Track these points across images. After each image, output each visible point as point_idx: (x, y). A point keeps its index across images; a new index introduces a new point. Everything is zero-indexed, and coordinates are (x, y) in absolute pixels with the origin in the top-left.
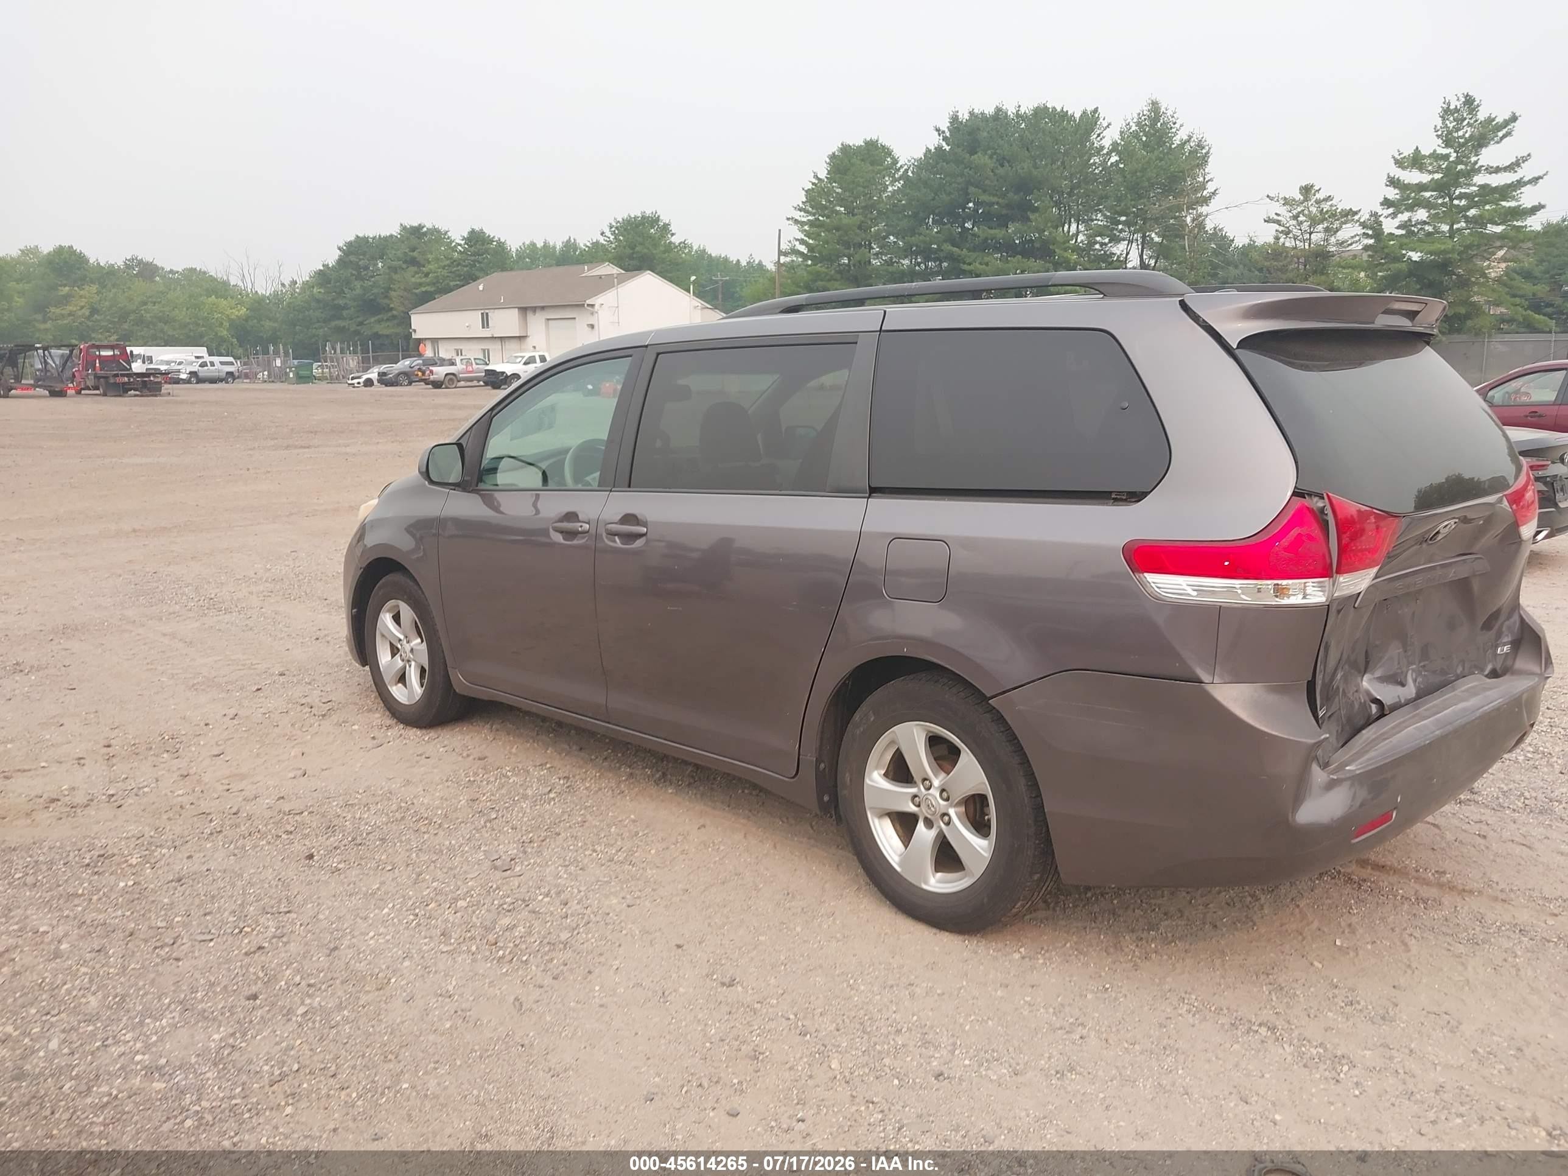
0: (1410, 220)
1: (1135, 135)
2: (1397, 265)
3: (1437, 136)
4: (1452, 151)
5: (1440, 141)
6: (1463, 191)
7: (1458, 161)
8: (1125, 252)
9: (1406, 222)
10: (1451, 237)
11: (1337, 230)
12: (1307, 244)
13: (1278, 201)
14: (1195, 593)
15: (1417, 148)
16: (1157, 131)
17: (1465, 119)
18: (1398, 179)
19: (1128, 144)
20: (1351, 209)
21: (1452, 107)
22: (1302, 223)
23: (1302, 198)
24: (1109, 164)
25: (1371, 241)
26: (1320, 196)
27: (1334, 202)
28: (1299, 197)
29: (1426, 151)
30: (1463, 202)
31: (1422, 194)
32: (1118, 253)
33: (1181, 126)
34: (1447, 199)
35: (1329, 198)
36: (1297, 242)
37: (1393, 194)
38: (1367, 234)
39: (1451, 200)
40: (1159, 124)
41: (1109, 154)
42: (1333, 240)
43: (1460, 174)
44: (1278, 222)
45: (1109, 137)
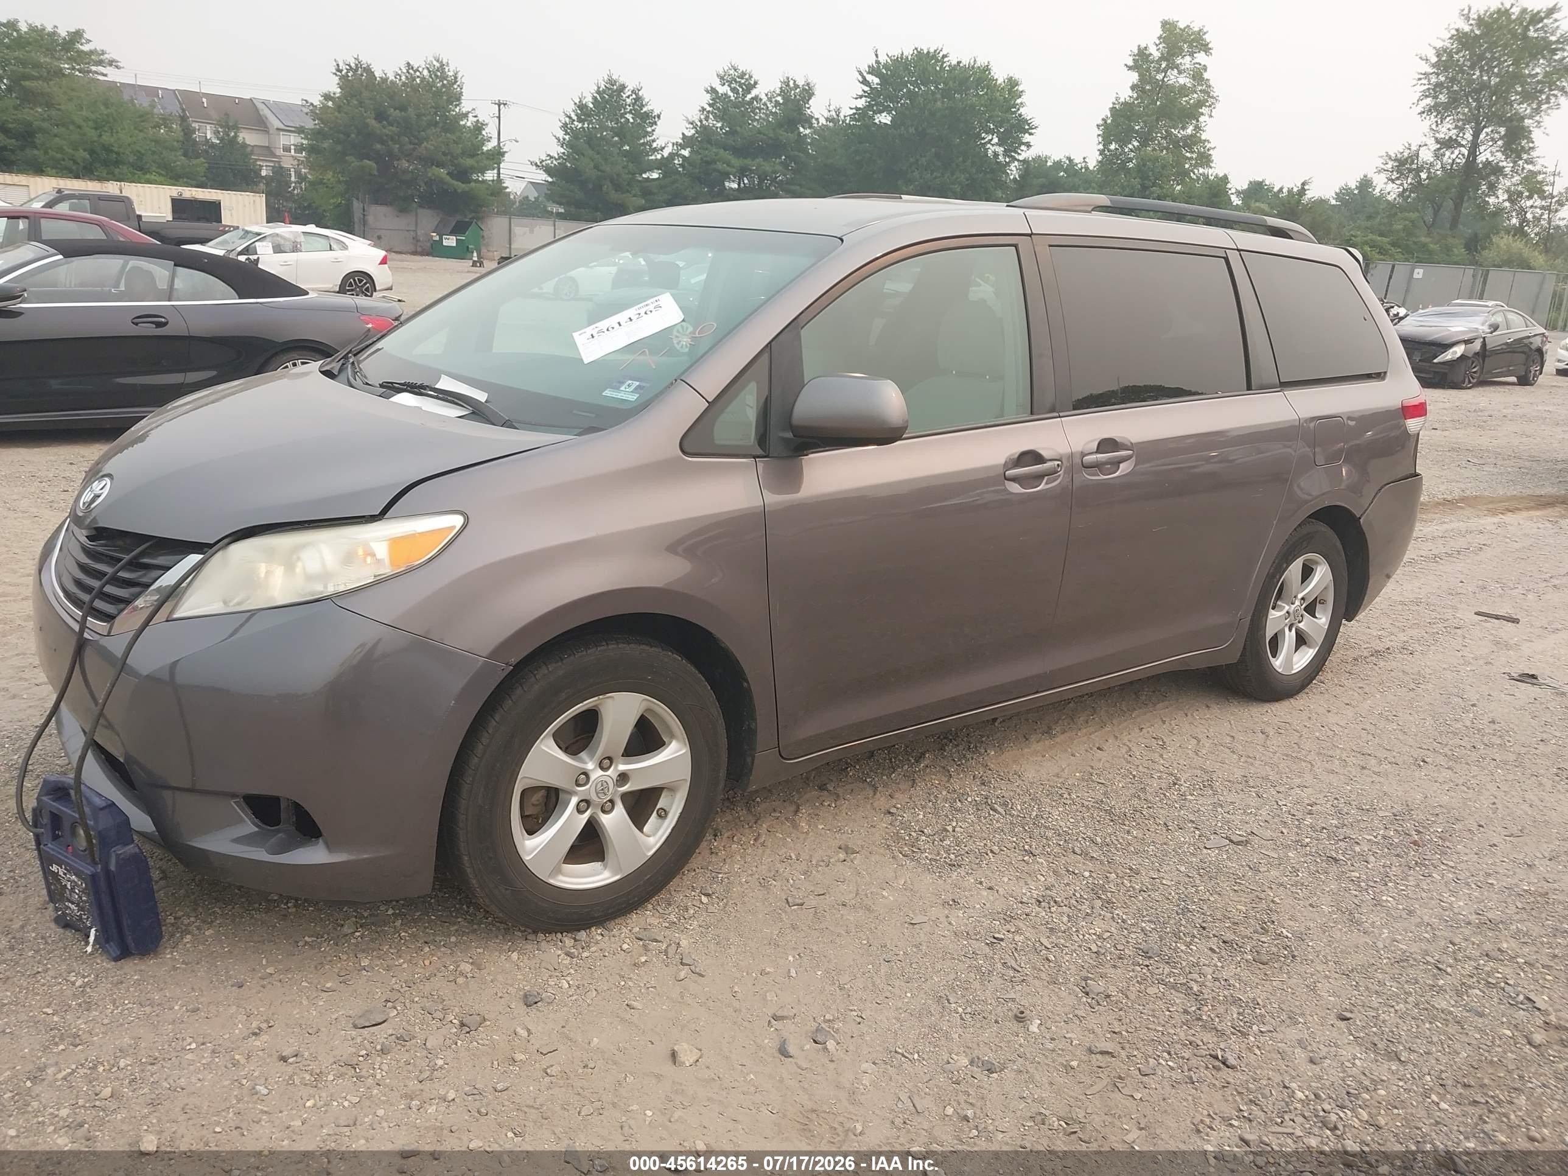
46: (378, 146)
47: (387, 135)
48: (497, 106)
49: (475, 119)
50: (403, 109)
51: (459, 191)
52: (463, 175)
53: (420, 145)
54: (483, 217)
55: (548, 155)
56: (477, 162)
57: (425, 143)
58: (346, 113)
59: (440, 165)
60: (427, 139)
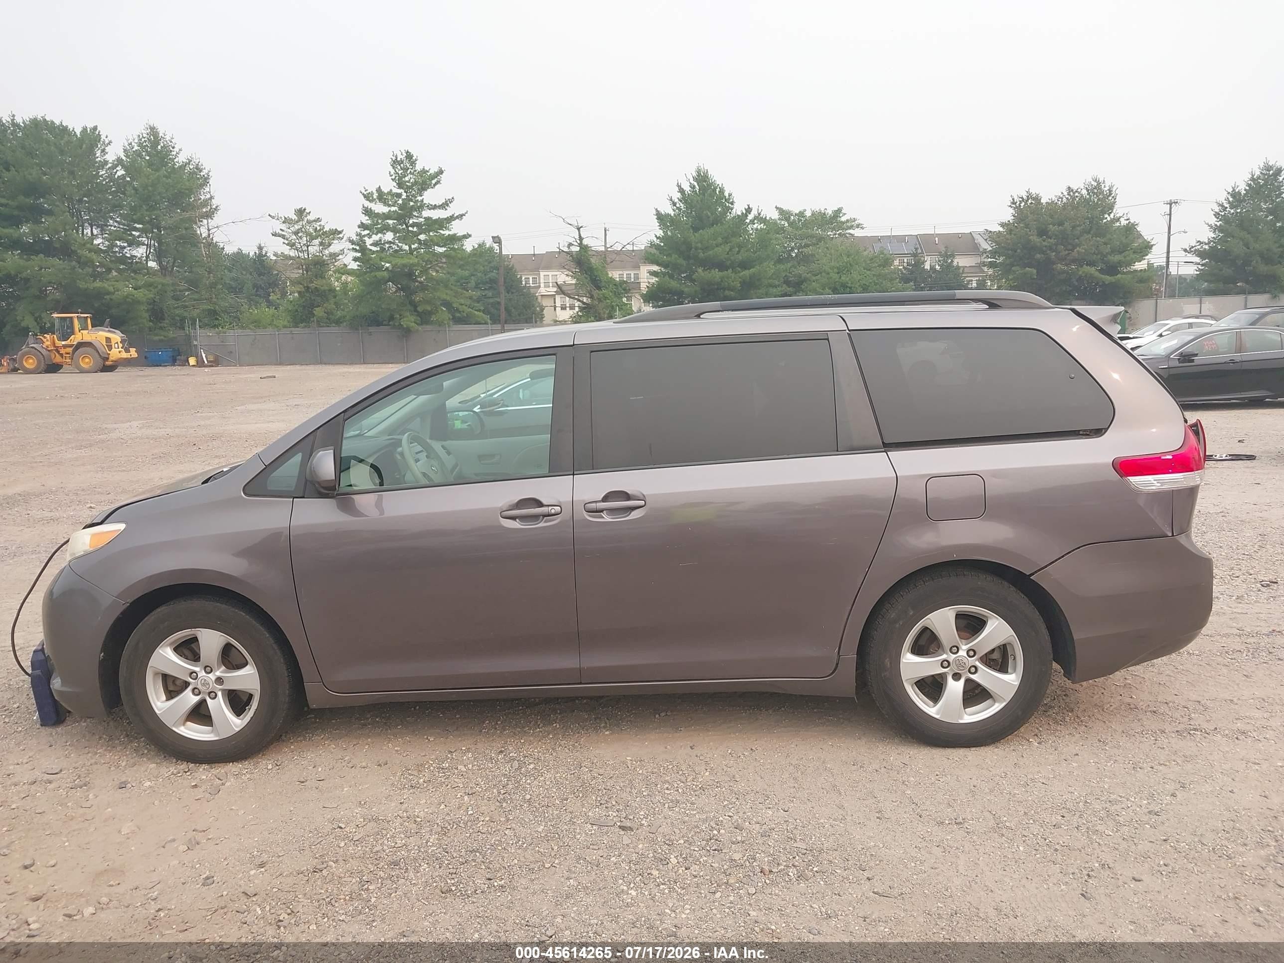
0: (380, 240)
1: (138, 154)
2: (379, 273)
3: (392, 179)
4: (403, 191)
5: (395, 184)
6: (415, 221)
7: (409, 199)
8: (145, 255)
9: (377, 241)
10: (411, 253)
11: (330, 245)
12: (306, 254)
13: (278, 219)
14: (1159, 485)
15: (380, 187)
16: (158, 153)
17: (408, 169)
18: (370, 209)
19: (134, 161)
20: (336, 229)
21: (399, 159)
22: (301, 237)
23: (296, 218)
24: (116, 176)
25: (359, 255)
26: (311, 217)
27: (322, 223)
28: (295, 217)
29: (385, 190)
30: (415, 229)
31: (388, 221)
32: (139, 256)
33: (180, 150)
34: (404, 226)
35: (318, 220)
36: (299, 253)
37: (366, 220)
38: (356, 249)
39: (407, 227)
40: (159, 147)
41: (114, 166)
42: (327, 252)
43: (413, 209)
44: (283, 237)
45: (114, 153)
46: (1038, 256)
47: (1046, 246)
48: (1169, 205)
49: (1128, 222)
50: (1061, 224)
51: (1107, 283)
52: (1112, 269)
53: (1072, 250)
54: (1130, 302)
55: (1199, 241)
56: (1125, 257)
57: (1078, 248)
58: (1015, 235)
59: (1091, 264)
60: (1079, 245)
